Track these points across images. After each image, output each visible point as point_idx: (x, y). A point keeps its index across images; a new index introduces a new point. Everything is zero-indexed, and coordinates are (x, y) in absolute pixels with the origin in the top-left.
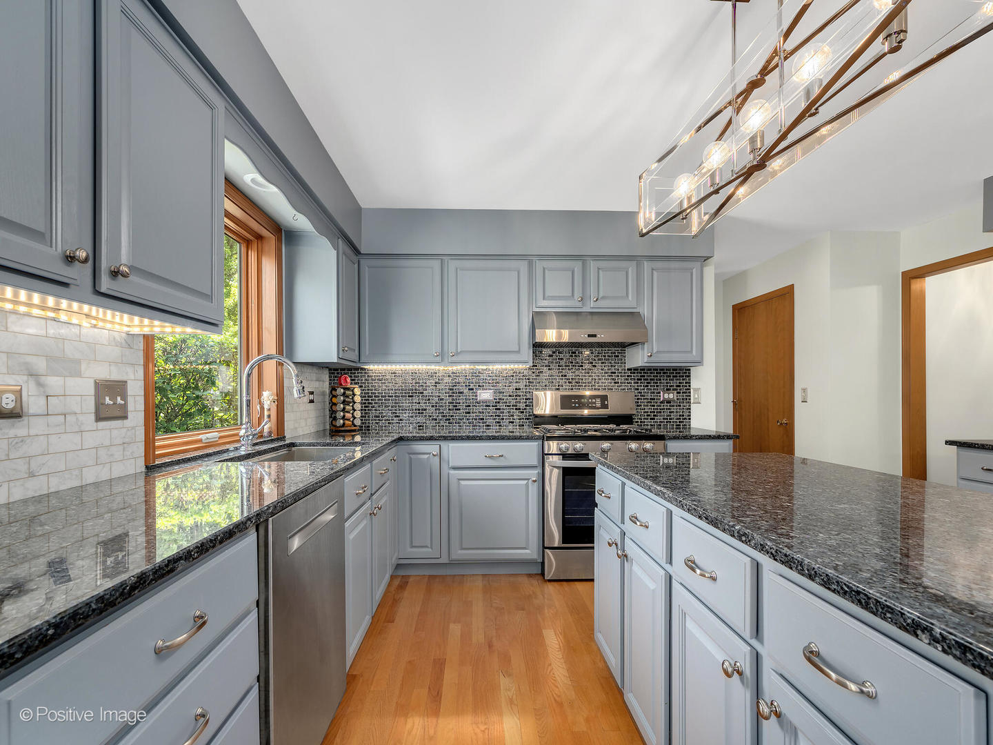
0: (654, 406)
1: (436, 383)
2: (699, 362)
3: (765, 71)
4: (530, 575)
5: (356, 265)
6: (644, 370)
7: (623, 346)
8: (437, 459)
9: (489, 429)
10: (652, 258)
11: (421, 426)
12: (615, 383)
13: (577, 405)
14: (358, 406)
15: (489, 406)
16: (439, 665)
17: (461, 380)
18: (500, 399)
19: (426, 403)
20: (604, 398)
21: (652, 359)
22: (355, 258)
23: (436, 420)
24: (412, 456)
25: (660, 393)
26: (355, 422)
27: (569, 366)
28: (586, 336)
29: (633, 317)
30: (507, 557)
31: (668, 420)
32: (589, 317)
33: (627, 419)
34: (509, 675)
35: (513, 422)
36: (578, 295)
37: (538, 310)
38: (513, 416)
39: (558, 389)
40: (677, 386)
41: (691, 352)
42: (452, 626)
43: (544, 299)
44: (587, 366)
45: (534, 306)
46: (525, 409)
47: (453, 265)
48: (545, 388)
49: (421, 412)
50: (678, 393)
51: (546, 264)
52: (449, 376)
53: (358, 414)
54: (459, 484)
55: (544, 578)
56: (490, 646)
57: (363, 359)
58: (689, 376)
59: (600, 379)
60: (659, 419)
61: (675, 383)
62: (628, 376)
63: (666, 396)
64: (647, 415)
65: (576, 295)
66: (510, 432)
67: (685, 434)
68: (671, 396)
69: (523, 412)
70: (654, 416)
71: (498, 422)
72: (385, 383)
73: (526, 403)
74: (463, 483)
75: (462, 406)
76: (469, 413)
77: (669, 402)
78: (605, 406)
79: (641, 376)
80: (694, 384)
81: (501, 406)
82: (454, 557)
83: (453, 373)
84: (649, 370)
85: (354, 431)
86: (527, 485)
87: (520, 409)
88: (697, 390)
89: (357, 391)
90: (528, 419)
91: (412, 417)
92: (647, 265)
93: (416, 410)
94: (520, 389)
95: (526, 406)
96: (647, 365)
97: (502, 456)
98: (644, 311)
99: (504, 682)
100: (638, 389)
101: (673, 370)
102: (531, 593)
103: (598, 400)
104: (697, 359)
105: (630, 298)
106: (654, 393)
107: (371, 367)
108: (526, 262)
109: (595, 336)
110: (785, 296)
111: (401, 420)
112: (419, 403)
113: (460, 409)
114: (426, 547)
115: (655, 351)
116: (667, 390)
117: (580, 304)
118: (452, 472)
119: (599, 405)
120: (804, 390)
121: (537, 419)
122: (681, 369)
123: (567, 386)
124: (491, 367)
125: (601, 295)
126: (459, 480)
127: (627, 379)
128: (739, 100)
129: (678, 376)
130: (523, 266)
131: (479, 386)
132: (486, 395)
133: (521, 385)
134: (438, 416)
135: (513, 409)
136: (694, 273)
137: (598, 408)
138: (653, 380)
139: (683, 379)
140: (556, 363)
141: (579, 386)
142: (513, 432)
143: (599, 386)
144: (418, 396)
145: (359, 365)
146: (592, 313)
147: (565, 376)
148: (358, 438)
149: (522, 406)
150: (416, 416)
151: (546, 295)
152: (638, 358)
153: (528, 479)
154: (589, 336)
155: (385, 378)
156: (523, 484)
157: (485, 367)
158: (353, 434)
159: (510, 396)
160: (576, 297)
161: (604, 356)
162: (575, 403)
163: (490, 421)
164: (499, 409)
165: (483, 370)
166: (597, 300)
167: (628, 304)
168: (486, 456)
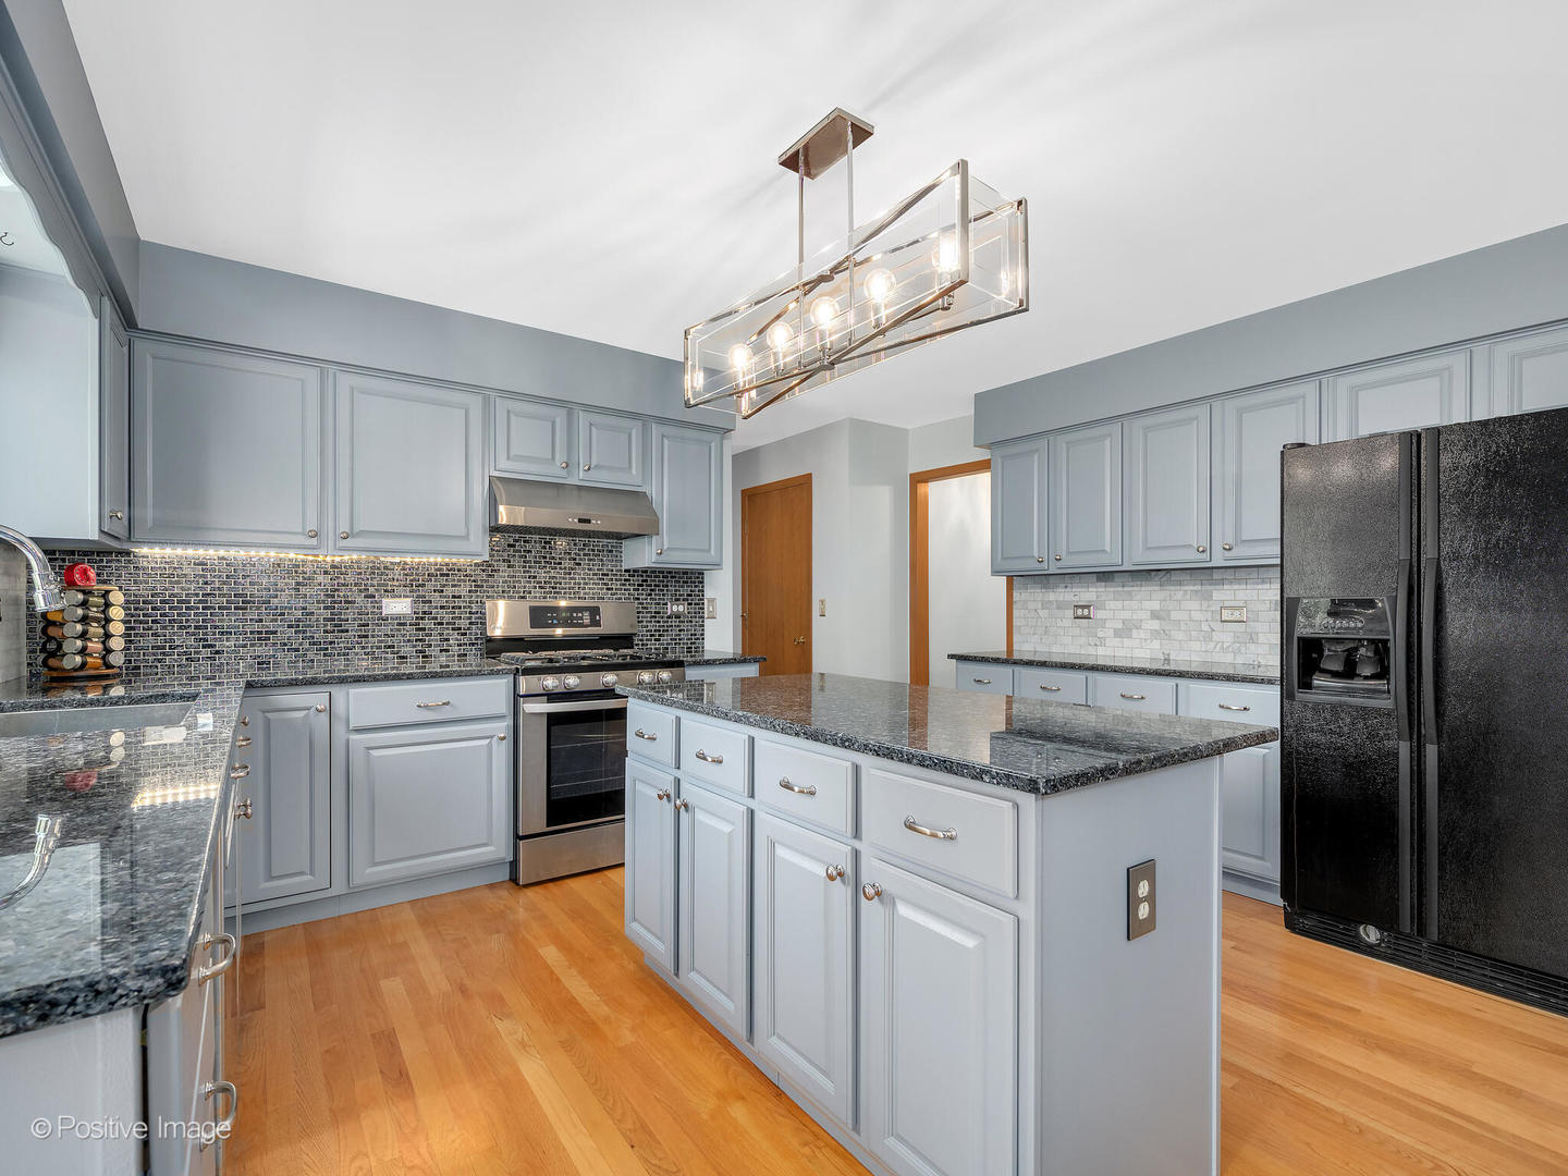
0: (659, 622)
1: (298, 584)
2: (718, 565)
3: (836, 270)
4: (492, 886)
5: (126, 349)
6: (646, 572)
7: (620, 537)
8: (324, 717)
9: (403, 663)
10: (662, 421)
11: (263, 663)
12: (608, 589)
13: (555, 622)
14: (117, 628)
15: (404, 624)
16: (387, 1041)
17: (350, 579)
18: (424, 613)
19: (276, 620)
20: (594, 611)
21: (661, 558)
22: (124, 336)
23: (297, 650)
24: (268, 715)
25: (666, 604)
26: (112, 659)
27: (540, 562)
28: (576, 520)
29: (637, 497)
30: (451, 865)
31: (677, 641)
32: (575, 493)
33: (624, 640)
34: (509, 1016)
35: (447, 651)
36: (560, 457)
37: (497, 474)
38: (448, 640)
39: (523, 598)
40: (688, 595)
41: (709, 550)
42: (385, 984)
43: (508, 458)
44: (567, 564)
45: (492, 469)
46: (469, 629)
47: (346, 381)
48: (503, 595)
49: (264, 637)
50: (689, 604)
51: (512, 405)
52: (326, 573)
53: (117, 643)
54: (368, 755)
55: (518, 884)
56: (463, 990)
57: (137, 535)
58: (702, 582)
59: (586, 584)
60: (666, 639)
61: (685, 591)
62: (625, 580)
63: (675, 608)
64: (651, 636)
65: (557, 456)
66: (441, 667)
67: (698, 659)
68: (681, 608)
69: (466, 634)
70: (660, 635)
71: (421, 652)
72: (178, 582)
73: (470, 618)
74: (374, 753)
75: (353, 627)
76: (366, 636)
77: (678, 617)
78: (595, 623)
79: (643, 581)
80: (708, 594)
81: (427, 623)
82: (357, 880)
83: (333, 567)
84: (652, 572)
85: (107, 677)
86: (490, 746)
87: (460, 629)
88: (712, 601)
89: (117, 597)
90: (473, 644)
91: (245, 646)
92: (655, 429)
93: (252, 633)
94: (460, 597)
95: (470, 623)
96: (653, 565)
97: (447, 704)
98: (652, 490)
99: (502, 1026)
100: (638, 599)
101: (684, 573)
102: (503, 908)
103: (587, 614)
104: (718, 561)
105: (634, 471)
106: (659, 604)
107: (145, 550)
108: (480, 398)
109: (589, 521)
110: (803, 484)
111: (217, 652)
112: (261, 621)
113: (347, 631)
114: (302, 873)
115: (665, 548)
116: (677, 600)
117: (564, 473)
118: (354, 737)
119: (587, 621)
120: (822, 602)
121: (490, 644)
122: (693, 572)
123: (538, 592)
124: (408, 560)
125: (594, 463)
126: (369, 748)
127: (624, 585)
128: (807, 287)
129: (688, 581)
130: (474, 402)
131: (385, 591)
132: (398, 606)
133: (463, 590)
134: (300, 645)
135: (448, 629)
136: (713, 448)
137: (587, 626)
138: (659, 586)
139: (696, 586)
140: (521, 557)
141: (555, 593)
142: (448, 666)
143: (585, 594)
144: (258, 608)
145: (126, 546)
146: (579, 488)
147: (535, 577)
148: (118, 691)
149: (464, 623)
150: (252, 645)
151: (512, 454)
152: (642, 555)
153: (492, 737)
154: (580, 521)
155: (180, 572)
156: (482, 746)
157: (397, 560)
158: (104, 683)
159: (442, 607)
160: (558, 462)
161: (593, 550)
162: (552, 618)
163: (407, 650)
164: (424, 629)
165: (392, 563)
166: (589, 469)
167: (631, 479)
168: (419, 706)
